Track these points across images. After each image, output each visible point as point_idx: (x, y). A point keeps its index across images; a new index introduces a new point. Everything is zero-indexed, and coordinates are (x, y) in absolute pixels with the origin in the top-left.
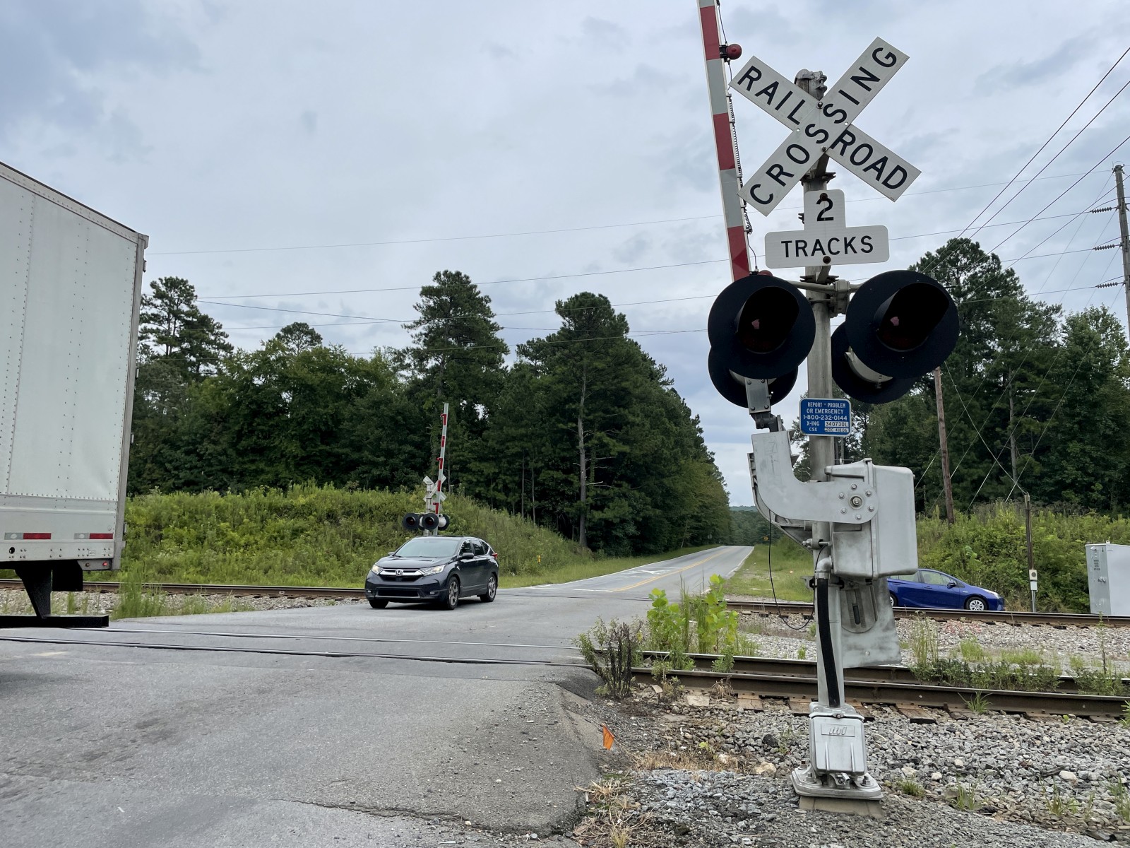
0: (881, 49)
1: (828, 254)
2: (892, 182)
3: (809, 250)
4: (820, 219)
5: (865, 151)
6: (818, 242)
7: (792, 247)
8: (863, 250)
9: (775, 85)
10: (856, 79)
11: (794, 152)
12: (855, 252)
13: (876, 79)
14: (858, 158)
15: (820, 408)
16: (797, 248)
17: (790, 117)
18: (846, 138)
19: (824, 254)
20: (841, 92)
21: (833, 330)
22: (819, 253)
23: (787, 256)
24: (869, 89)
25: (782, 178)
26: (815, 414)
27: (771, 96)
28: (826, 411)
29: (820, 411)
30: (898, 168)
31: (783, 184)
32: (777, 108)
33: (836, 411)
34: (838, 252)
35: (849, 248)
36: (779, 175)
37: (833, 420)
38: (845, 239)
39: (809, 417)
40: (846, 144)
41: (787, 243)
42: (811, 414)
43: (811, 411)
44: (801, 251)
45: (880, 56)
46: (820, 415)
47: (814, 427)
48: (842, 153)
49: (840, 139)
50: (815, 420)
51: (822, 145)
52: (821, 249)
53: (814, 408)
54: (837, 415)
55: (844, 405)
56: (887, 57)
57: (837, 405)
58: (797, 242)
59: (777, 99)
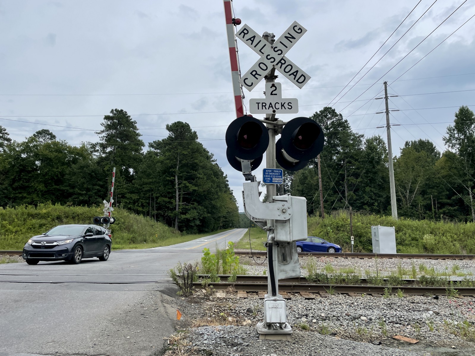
0: (296, 26)
1: (275, 109)
2: (300, 81)
3: (267, 107)
4: (271, 94)
5: (289, 67)
6: (271, 104)
7: (260, 105)
8: (288, 108)
9: (254, 37)
10: (286, 37)
11: (261, 65)
12: (285, 109)
13: (295, 38)
14: (287, 70)
15: (271, 172)
16: (263, 106)
17: (260, 51)
18: (282, 61)
19: (273, 109)
20: (281, 42)
21: (276, 141)
22: (271, 108)
23: (258, 109)
24: (291, 42)
25: (256, 76)
26: (269, 175)
27: (253, 41)
28: (273, 174)
29: (271, 174)
30: (302, 75)
31: (257, 79)
32: (255, 47)
33: (277, 174)
34: (279, 108)
35: (283, 107)
36: (255, 75)
37: (276, 177)
38: (282, 103)
39: (266, 176)
40: (282, 64)
41: (258, 103)
42: (267, 175)
43: (267, 173)
44: (264, 107)
45: (296, 29)
46: (271, 175)
47: (269, 180)
48: (281, 67)
49: (280, 62)
50: (269, 177)
51: (273, 64)
52: (272, 107)
53: (268, 172)
54: (277, 175)
55: (280, 171)
56: (299, 30)
57: (277, 171)
58: (262, 103)
59: (255, 43)
